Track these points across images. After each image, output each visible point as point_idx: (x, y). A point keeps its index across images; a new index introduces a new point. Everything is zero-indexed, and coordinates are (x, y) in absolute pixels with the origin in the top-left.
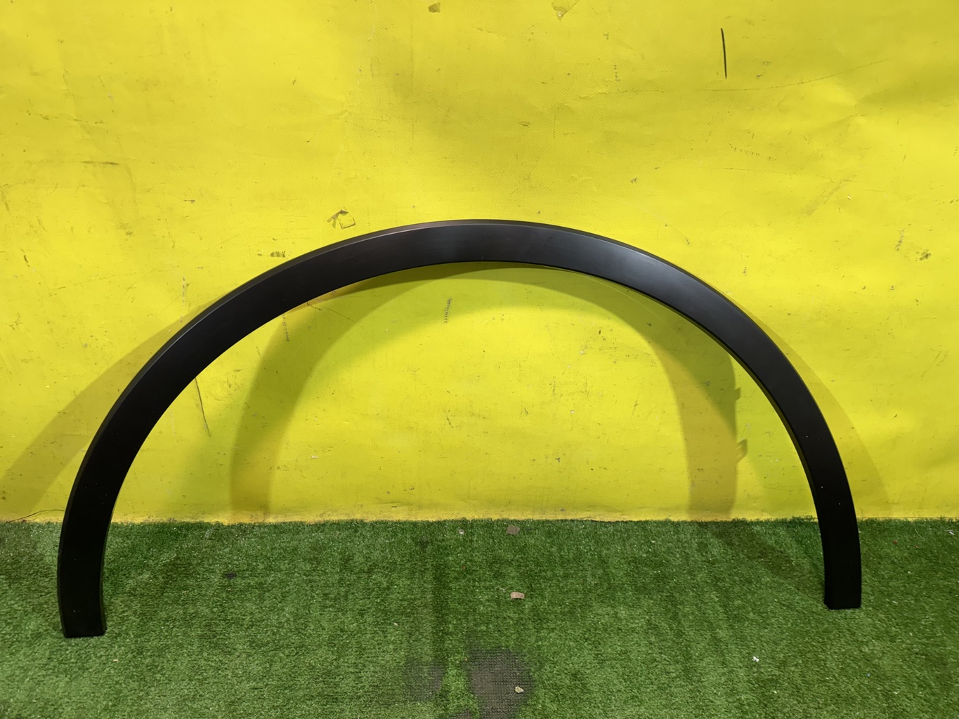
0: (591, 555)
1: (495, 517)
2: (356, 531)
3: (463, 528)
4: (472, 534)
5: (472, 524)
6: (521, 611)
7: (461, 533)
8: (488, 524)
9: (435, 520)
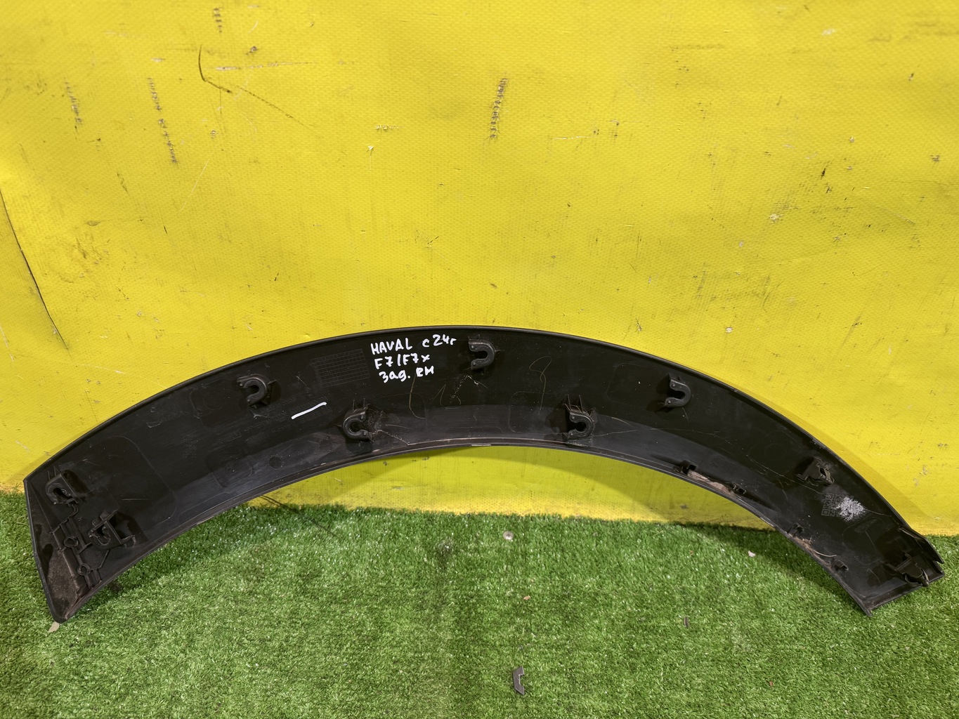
0: (738, 591)
1: (566, 513)
3: (510, 530)
4: (527, 541)
5: (526, 522)
6: (614, 697)
7: (509, 538)
8: (553, 523)
9: (463, 512)
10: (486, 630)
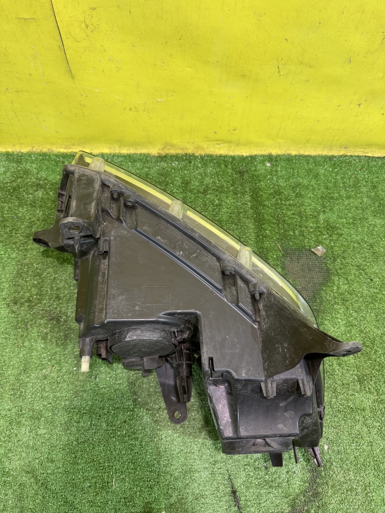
1: (294, 153)
2: (190, 162)
3: (269, 161)
4: (277, 166)
5: (276, 158)
6: (317, 222)
7: (268, 165)
8: (288, 158)
9: (247, 154)
10: (264, 201)
